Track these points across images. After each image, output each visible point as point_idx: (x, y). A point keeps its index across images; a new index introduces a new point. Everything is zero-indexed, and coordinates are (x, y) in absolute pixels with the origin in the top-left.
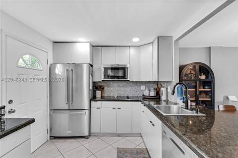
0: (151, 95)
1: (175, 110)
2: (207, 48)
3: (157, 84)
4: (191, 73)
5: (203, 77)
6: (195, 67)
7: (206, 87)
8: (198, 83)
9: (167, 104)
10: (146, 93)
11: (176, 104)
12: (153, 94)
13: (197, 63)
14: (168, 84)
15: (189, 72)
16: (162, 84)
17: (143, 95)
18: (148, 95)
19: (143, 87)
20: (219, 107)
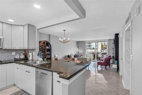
0: (21, 58)
1: (38, 63)
2: (49, 35)
3: (25, 51)
4: (43, 45)
5: (47, 48)
6: (44, 43)
7: (49, 52)
8: (46, 50)
9: (32, 61)
10: (17, 57)
11: (38, 60)
12: (22, 57)
13: (45, 41)
14: (33, 51)
15: (42, 45)
16: (29, 51)
17: (15, 59)
18: (19, 58)
19: (13, 53)
20: (53, 59)
